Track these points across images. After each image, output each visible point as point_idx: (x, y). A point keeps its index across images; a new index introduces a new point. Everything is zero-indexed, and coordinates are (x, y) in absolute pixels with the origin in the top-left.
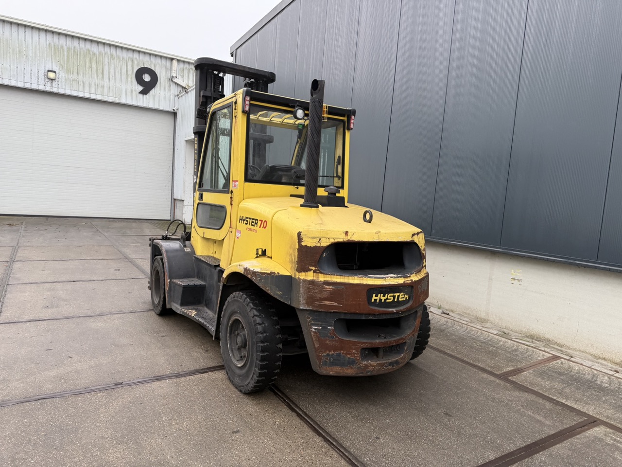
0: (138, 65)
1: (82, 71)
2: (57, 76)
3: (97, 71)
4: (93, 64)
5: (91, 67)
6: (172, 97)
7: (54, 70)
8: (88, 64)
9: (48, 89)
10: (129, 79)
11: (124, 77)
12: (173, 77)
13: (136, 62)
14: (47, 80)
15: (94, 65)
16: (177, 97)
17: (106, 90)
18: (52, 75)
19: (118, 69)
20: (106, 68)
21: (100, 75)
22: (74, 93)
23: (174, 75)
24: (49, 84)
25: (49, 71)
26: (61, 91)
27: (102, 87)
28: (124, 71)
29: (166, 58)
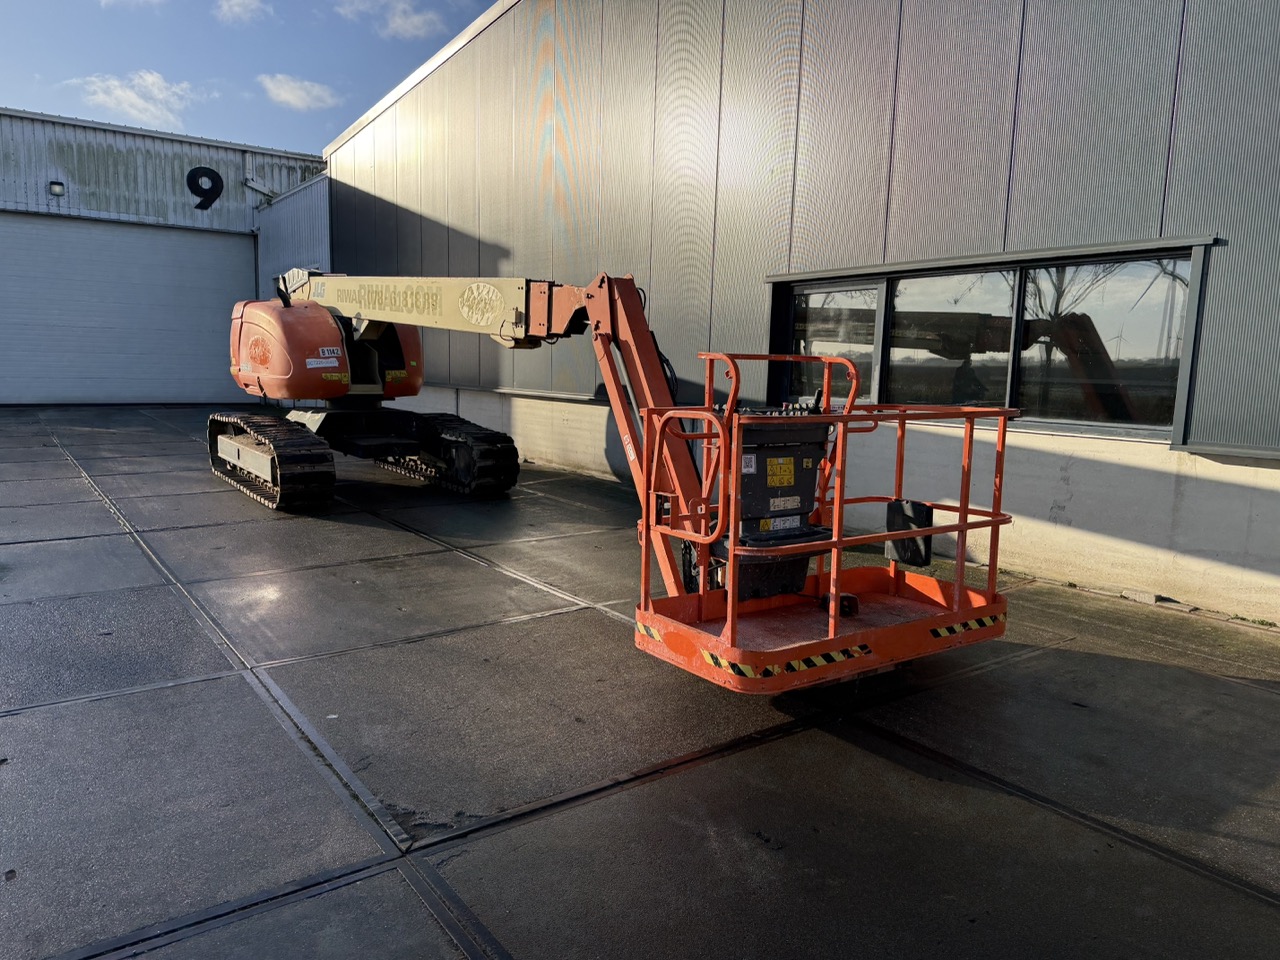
0: (190, 163)
1: (102, 179)
2: (66, 190)
3: (126, 176)
4: (119, 168)
5: (116, 173)
6: (249, 211)
7: (60, 181)
8: (111, 170)
9: (54, 210)
10: (178, 187)
11: (169, 184)
12: (247, 179)
13: (186, 160)
14: (50, 197)
15: (121, 169)
16: (256, 211)
17: (142, 206)
18: (57, 189)
19: (159, 173)
20: (140, 171)
21: (132, 185)
22: (94, 214)
23: (249, 176)
24: (54, 203)
25: (53, 183)
26: (74, 212)
27: (137, 202)
28: (168, 174)
29: (234, 150)
